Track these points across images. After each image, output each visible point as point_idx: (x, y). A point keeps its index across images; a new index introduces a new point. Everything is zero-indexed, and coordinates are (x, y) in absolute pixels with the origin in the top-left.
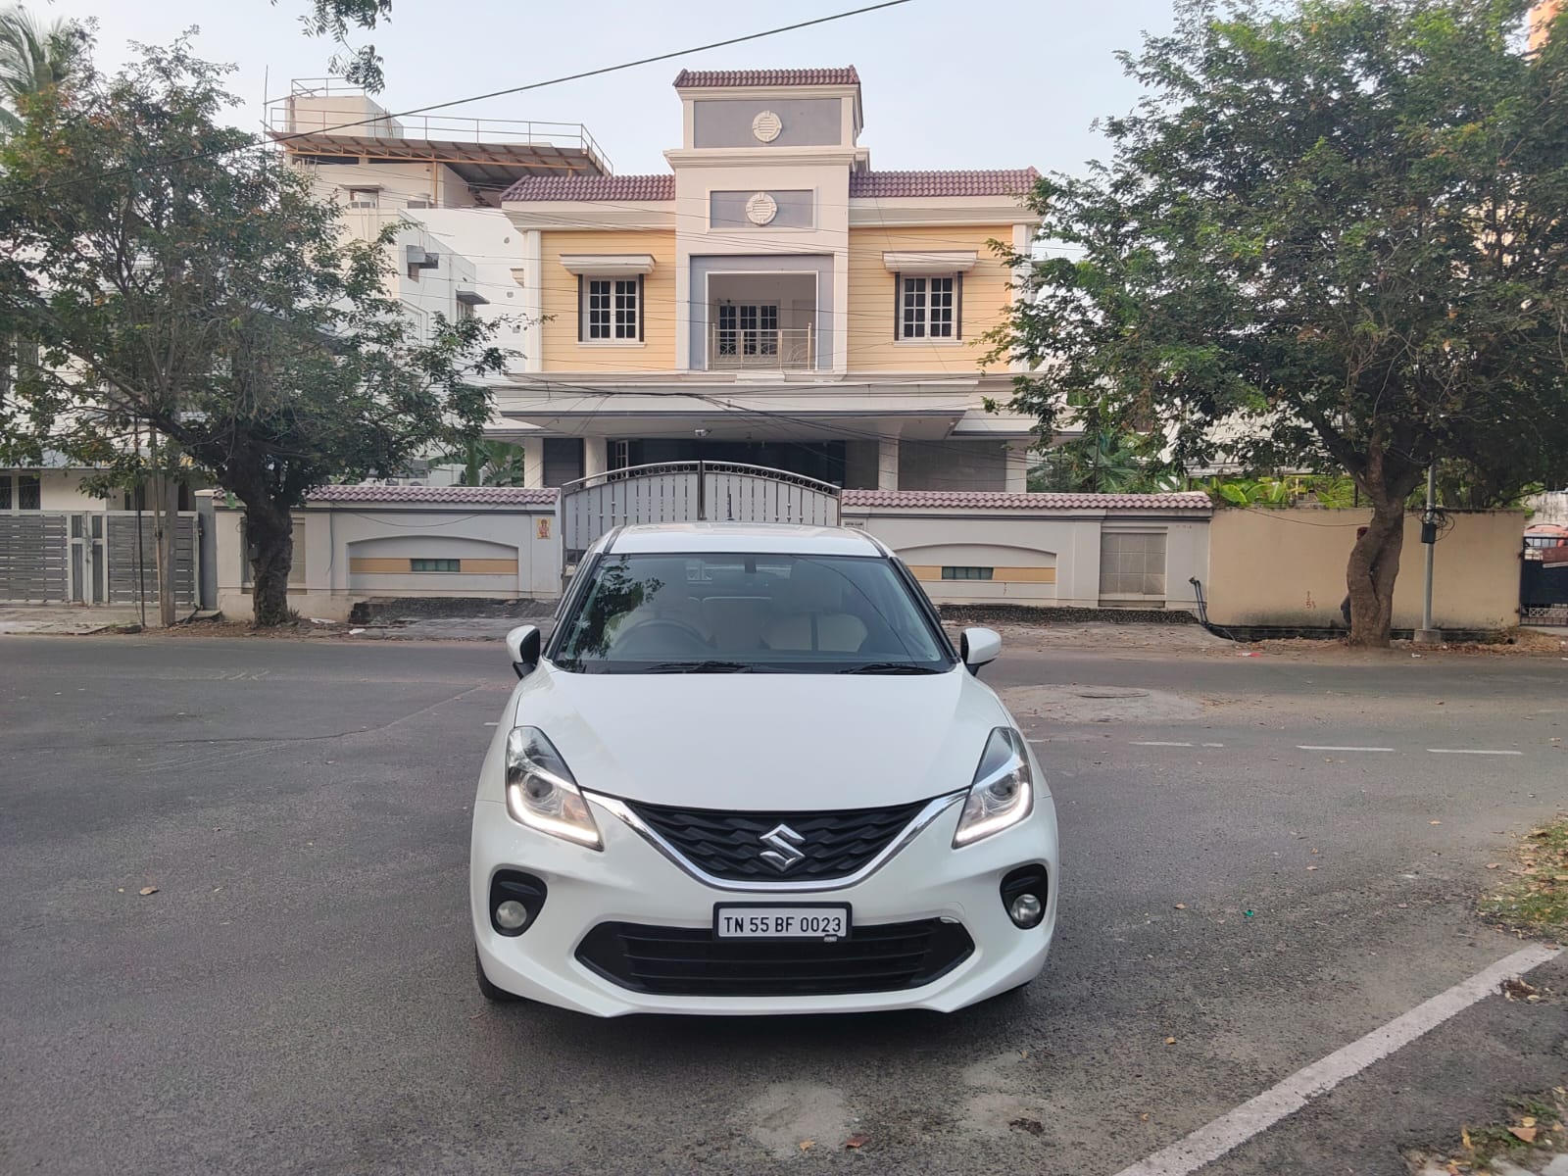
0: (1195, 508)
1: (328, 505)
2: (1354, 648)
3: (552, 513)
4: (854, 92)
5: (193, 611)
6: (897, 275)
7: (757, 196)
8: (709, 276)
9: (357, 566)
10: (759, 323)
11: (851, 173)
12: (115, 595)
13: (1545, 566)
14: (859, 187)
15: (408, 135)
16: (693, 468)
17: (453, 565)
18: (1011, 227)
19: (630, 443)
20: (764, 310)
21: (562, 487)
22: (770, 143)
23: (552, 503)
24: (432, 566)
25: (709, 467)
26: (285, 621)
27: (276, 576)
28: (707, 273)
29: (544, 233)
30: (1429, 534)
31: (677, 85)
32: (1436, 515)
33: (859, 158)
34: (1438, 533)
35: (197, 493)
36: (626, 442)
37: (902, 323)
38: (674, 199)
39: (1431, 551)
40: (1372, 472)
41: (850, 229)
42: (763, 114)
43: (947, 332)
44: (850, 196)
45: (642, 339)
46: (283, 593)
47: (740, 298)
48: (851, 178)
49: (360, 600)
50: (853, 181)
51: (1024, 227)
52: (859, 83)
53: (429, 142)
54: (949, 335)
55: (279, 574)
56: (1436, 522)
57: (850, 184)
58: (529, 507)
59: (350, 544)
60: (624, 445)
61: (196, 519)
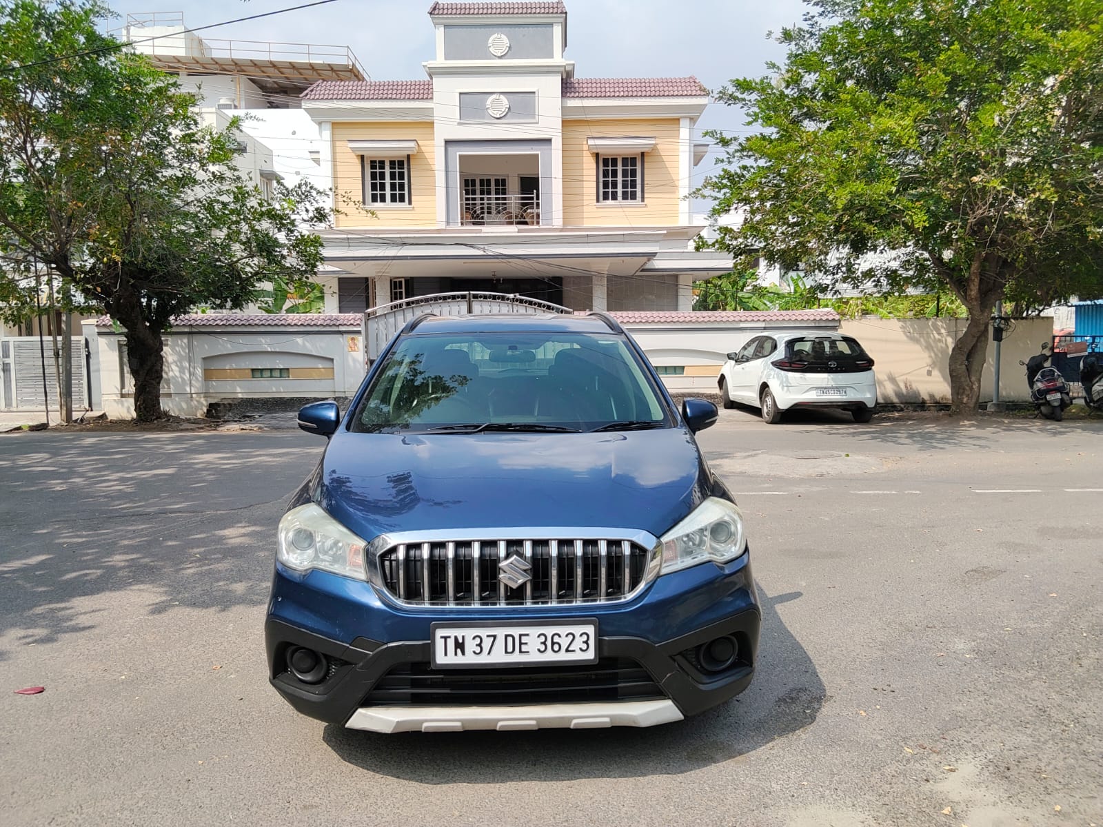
0: (827, 320)
1: (187, 330)
2: (955, 417)
3: (359, 332)
4: (562, 20)
5: (83, 413)
6: (597, 155)
7: (494, 96)
8: (460, 156)
9: (208, 375)
10: (493, 191)
11: (562, 79)
12: (21, 401)
13: (1068, 356)
14: (568, 90)
15: (216, 54)
16: (464, 297)
17: (284, 372)
18: (678, 119)
19: (405, 281)
20: (497, 181)
21: (365, 313)
22: (500, 57)
23: (358, 325)
24: (267, 374)
25: (475, 297)
26: (160, 418)
27: (152, 384)
28: (458, 153)
29: (334, 124)
30: (998, 336)
31: (431, 14)
32: (1003, 322)
33: (568, 68)
34: (1004, 334)
35: (83, 322)
36: (403, 280)
37: (601, 190)
38: (432, 98)
39: (999, 346)
40: (971, 290)
41: (563, 121)
42: (496, 35)
43: (634, 197)
44: (562, 96)
45: (410, 203)
46: (157, 396)
47: (479, 172)
48: (562, 83)
49: (213, 401)
50: (564, 85)
51: (688, 120)
52: (566, 13)
53: (232, 60)
54: (635, 198)
55: (154, 382)
56: (1002, 326)
57: (562, 87)
58: (342, 329)
59: (204, 359)
60: (400, 282)
61: (83, 342)
